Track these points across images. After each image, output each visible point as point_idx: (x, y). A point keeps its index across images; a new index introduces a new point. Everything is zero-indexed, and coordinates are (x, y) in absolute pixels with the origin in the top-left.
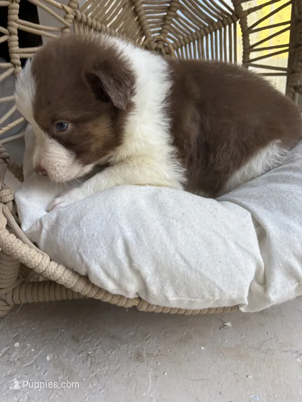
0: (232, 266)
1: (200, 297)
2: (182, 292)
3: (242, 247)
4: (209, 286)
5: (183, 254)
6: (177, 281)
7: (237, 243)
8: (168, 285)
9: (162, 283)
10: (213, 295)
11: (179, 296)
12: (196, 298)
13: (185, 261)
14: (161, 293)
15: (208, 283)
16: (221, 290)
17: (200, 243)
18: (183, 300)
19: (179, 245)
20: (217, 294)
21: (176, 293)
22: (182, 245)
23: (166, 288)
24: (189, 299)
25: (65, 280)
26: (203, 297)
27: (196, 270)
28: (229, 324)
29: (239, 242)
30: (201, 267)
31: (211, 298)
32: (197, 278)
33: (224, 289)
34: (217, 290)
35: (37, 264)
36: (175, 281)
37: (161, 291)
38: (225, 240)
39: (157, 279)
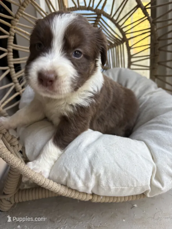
0: (142, 167)
1: (127, 186)
2: (118, 184)
3: (145, 158)
4: (131, 179)
5: (118, 162)
6: (115, 177)
7: (142, 156)
8: (110, 180)
9: (107, 179)
10: (133, 184)
11: (116, 186)
12: (125, 187)
13: (119, 166)
14: (107, 184)
15: (130, 177)
16: (137, 181)
17: (125, 157)
18: (118, 188)
19: (116, 158)
20: (135, 183)
21: (115, 184)
22: (117, 158)
23: (109, 181)
24: (121, 187)
25: (54, 188)
26: (128, 186)
27: (125, 170)
28: (136, 205)
29: (143, 156)
30: (127, 169)
31: (132, 186)
32: (125, 175)
33: (139, 180)
34: (135, 181)
35: (40, 181)
36: (114, 177)
37: (107, 183)
38: (136, 155)
39: (105, 177)
